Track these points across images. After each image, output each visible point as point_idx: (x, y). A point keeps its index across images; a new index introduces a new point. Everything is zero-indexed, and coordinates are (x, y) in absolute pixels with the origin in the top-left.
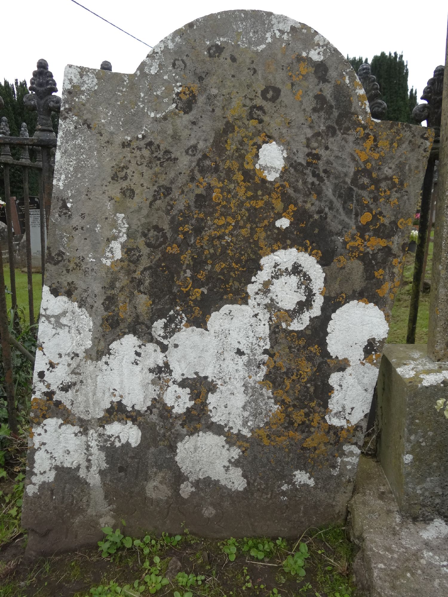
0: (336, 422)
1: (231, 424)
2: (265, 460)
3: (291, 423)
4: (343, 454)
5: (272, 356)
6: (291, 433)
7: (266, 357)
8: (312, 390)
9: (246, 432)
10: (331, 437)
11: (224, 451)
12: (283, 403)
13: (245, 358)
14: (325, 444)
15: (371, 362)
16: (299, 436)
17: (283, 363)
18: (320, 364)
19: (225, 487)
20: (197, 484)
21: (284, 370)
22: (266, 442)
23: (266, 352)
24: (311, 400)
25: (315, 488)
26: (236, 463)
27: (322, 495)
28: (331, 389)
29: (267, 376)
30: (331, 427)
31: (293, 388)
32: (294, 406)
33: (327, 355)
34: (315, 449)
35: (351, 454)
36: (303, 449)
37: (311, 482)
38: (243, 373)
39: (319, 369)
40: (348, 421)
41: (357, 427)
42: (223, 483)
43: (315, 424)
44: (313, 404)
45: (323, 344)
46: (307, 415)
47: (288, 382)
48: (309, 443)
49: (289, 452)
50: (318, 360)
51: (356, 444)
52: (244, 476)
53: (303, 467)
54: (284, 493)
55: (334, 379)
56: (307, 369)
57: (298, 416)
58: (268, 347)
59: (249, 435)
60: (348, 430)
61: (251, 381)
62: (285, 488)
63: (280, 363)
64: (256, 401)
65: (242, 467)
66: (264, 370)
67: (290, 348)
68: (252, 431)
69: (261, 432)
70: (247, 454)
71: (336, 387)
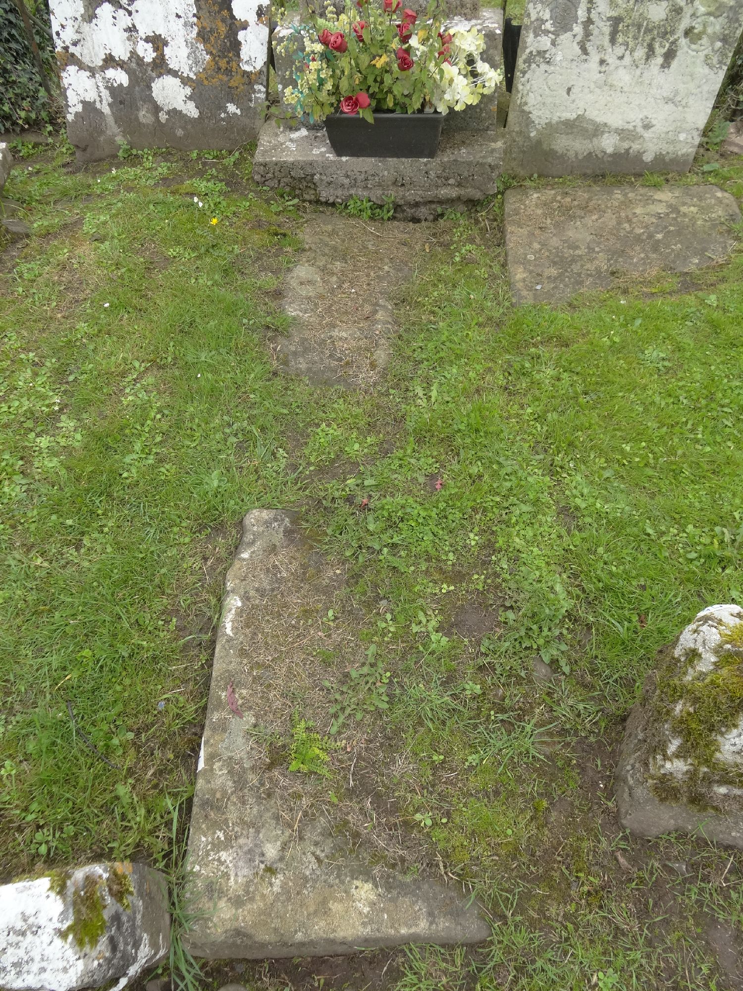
0: (246, 68)
1: (182, 70)
2: (207, 96)
3: (219, 69)
4: (254, 92)
5: (199, 18)
6: (220, 76)
7: (195, 19)
8: (228, 44)
9: (192, 76)
10: (246, 79)
11: (181, 89)
12: (211, 53)
13: (182, 21)
14: (243, 84)
15: (262, 23)
16: (225, 78)
17: (207, 24)
18: (230, 25)
19: (186, 115)
20: (168, 113)
21: (208, 29)
22: (206, 82)
23: (194, 15)
24: (229, 52)
25: (241, 115)
26: (190, 98)
27: (247, 121)
28: (240, 43)
29: (198, 34)
30: (245, 72)
31: (216, 42)
32: (219, 56)
33: (233, 17)
34: (237, 88)
35: (260, 90)
36: (229, 87)
37: (238, 112)
38: (183, 32)
39: (231, 29)
40: (254, 68)
41: (261, 72)
42: (184, 112)
43: (234, 69)
44: (231, 55)
45: (230, 9)
46: (228, 63)
47: (212, 39)
48: (232, 83)
49: (221, 90)
50: (229, 22)
51: (262, 84)
52: (197, 107)
53: (232, 101)
54: (223, 119)
55: (241, 36)
56: (223, 29)
57: (223, 64)
58: (195, 12)
59: (194, 78)
60: (255, 74)
61: (189, 37)
62: (223, 115)
63: (205, 24)
64: (194, 52)
65: (194, 101)
66: (196, 30)
67: (209, 12)
68: (195, 74)
69: (201, 75)
70: (196, 91)
71: (243, 42)
